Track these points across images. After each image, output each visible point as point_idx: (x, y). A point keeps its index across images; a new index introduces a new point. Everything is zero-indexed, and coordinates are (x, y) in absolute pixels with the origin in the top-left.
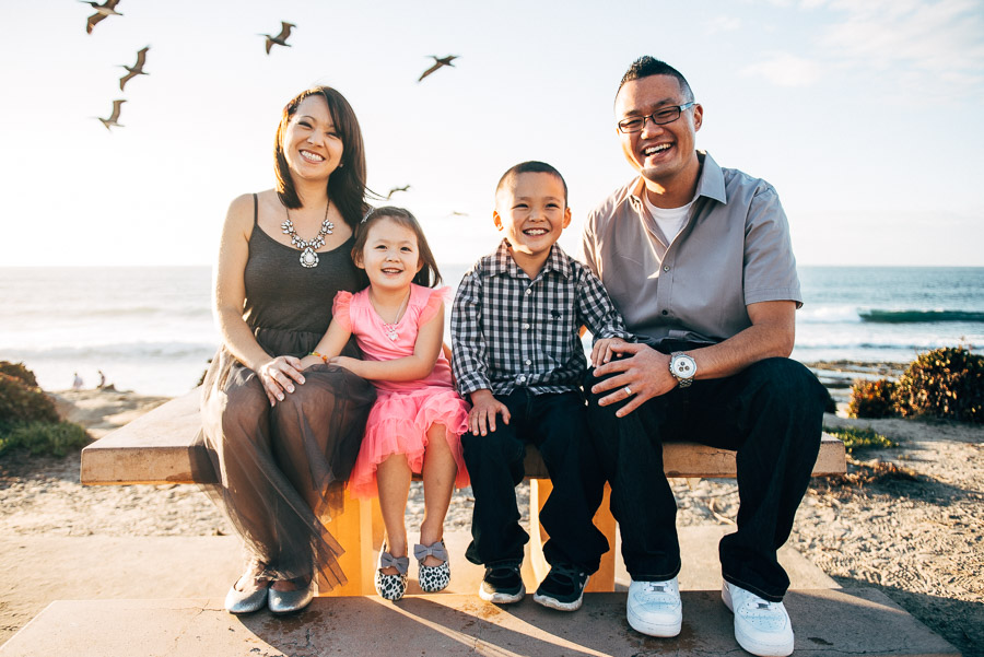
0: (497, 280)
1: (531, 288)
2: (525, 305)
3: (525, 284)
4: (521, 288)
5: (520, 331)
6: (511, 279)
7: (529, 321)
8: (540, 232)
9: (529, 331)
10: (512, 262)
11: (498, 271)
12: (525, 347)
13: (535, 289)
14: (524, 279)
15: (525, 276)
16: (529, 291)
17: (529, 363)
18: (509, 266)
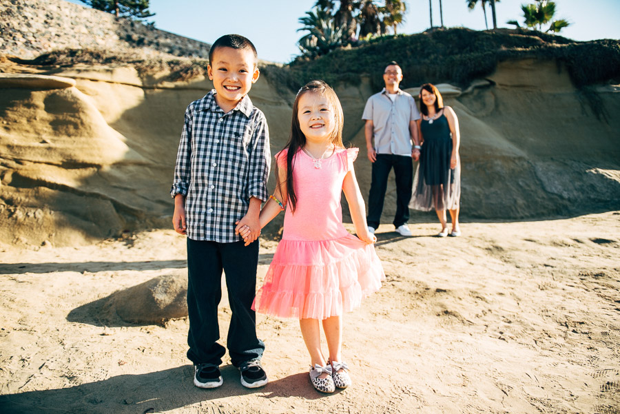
0: (202, 113)
1: (224, 118)
2: (218, 128)
3: (220, 115)
4: (217, 118)
5: (213, 144)
6: (211, 112)
7: (219, 138)
8: (234, 88)
9: (219, 144)
10: (214, 102)
11: (204, 108)
12: (214, 154)
13: (226, 118)
14: (220, 112)
15: (221, 110)
16: (221, 120)
17: (215, 165)
18: (211, 105)
